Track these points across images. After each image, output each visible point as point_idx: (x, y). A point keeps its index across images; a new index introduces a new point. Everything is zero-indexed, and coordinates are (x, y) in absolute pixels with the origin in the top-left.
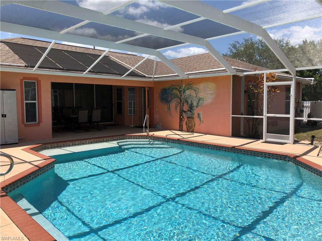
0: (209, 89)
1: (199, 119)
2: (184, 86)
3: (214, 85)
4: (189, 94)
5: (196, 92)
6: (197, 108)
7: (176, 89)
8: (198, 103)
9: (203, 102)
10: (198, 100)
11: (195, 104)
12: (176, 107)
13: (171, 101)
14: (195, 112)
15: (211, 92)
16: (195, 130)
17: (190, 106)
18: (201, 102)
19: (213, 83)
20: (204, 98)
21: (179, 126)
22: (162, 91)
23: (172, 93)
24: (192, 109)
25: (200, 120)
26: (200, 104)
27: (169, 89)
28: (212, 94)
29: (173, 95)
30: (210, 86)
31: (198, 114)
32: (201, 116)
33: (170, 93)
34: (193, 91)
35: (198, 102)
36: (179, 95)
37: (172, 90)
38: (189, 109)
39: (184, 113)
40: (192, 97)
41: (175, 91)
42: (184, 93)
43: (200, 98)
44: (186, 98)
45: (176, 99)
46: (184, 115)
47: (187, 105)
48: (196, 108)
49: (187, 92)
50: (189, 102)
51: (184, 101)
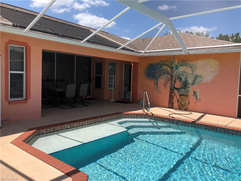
0: (209, 67)
1: (194, 97)
2: (176, 63)
3: (217, 62)
4: (183, 70)
5: (191, 69)
6: (193, 85)
7: (167, 65)
8: (194, 81)
9: (201, 79)
10: (194, 77)
11: (190, 81)
12: (165, 84)
13: (159, 77)
14: (191, 90)
15: (213, 69)
16: (188, 109)
17: (185, 83)
18: (198, 79)
19: (215, 61)
20: (203, 76)
21: (169, 103)
22: (148, 66)
23: (162, 69)
24: (186, 87)
25: (197, 98)
26: (197, 81)
27: (157, 65)
28: (213, 72)
29: (161, 71)
30: (211, 64)
31: (194, 91)
32: (198, 94)
33: (158, 69)
34: (188, 68)
35: (195, 79)
36: (170, 72)
37: (161, 66)
38: (183, 86)
39: (175, 90)
40: (186, 74)
41: (164, 67)
42: (176, 69)
43: (198, 76)
44: (179, 75)
45: (165, 75)
46: (176, 92)
47: (180, 82)
48: (192, 85)
49: (180, 68)
50: (183, 79)
51: (176, 78)
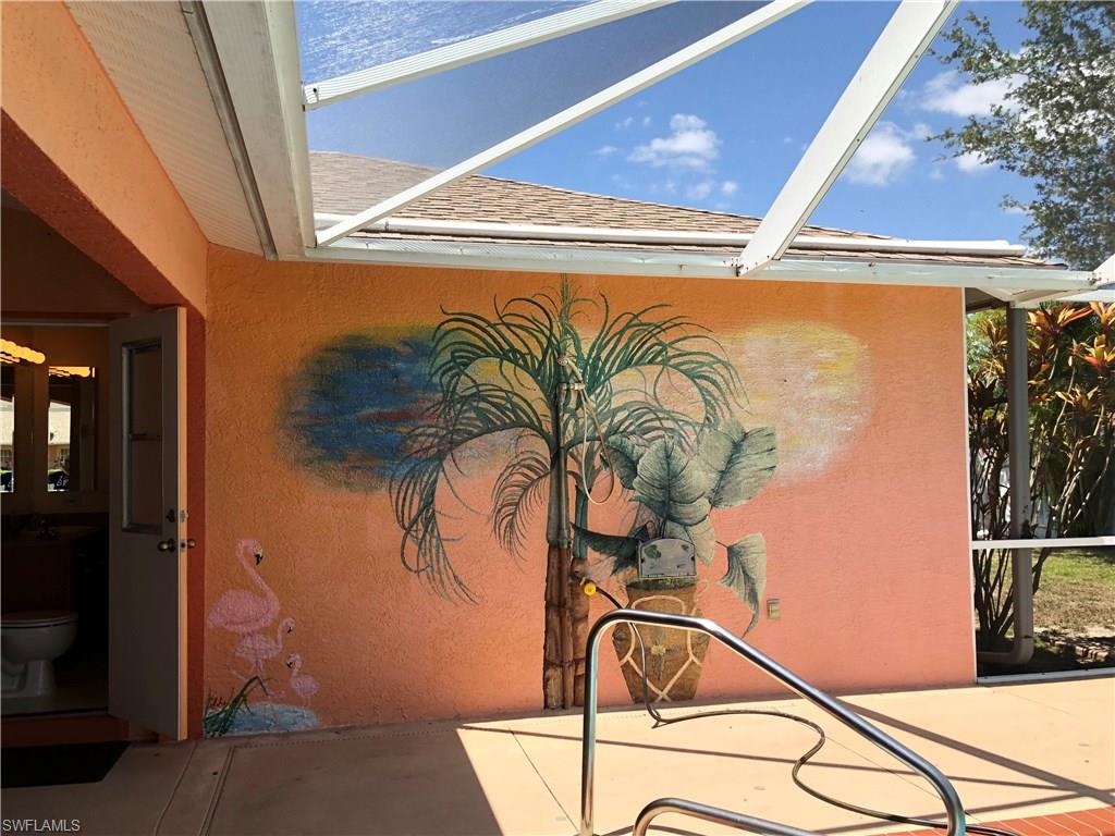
0: (811, 375)
1: (738, 592)
2: (588, 338)
3: (851, 345)
4: (640, 397)
5: (701, 389)
6: (722, 507)
7: (509, 355)
8: (723, 473)
9: (767, 461)
10: (724, 448)
11: (699, 475)
12: (506, 518)
13: (440, 457)
14: (709, 536)
15: (833, 391)
16: (703, 684)
17: (659, 495)
18: (751, 462)
19: (845, 336)
20: (778, 436)
21: (547, 664)
22: (320, 362)
23: (463, 386)
24: (673, 520)
25: (752, 596)
26: (744, 473)
27: (420, 349)
28: (838, 406)
29: (465, 400)
30: (823, 354)
31: (730, 549)
32: (759, 564)
33: (429, 387)
34: (678, 379)
35: (730, 461)
36: (542, 408)
37: (460, 363)
38: (648, 516)
39: (592, 555)
40: (669, 424)
41: (486, 371)
42: (590, 390)
43: (745, 436)
44: (613, 431)
45: (500, 437)
46: (599, 565)
47: (627, 485)
48: (714, 504)
49: (617, 382)
50: (648, 464)
51: (590, 456)
